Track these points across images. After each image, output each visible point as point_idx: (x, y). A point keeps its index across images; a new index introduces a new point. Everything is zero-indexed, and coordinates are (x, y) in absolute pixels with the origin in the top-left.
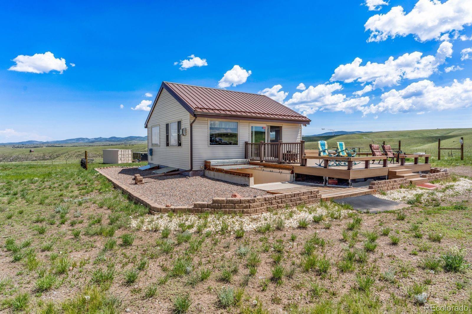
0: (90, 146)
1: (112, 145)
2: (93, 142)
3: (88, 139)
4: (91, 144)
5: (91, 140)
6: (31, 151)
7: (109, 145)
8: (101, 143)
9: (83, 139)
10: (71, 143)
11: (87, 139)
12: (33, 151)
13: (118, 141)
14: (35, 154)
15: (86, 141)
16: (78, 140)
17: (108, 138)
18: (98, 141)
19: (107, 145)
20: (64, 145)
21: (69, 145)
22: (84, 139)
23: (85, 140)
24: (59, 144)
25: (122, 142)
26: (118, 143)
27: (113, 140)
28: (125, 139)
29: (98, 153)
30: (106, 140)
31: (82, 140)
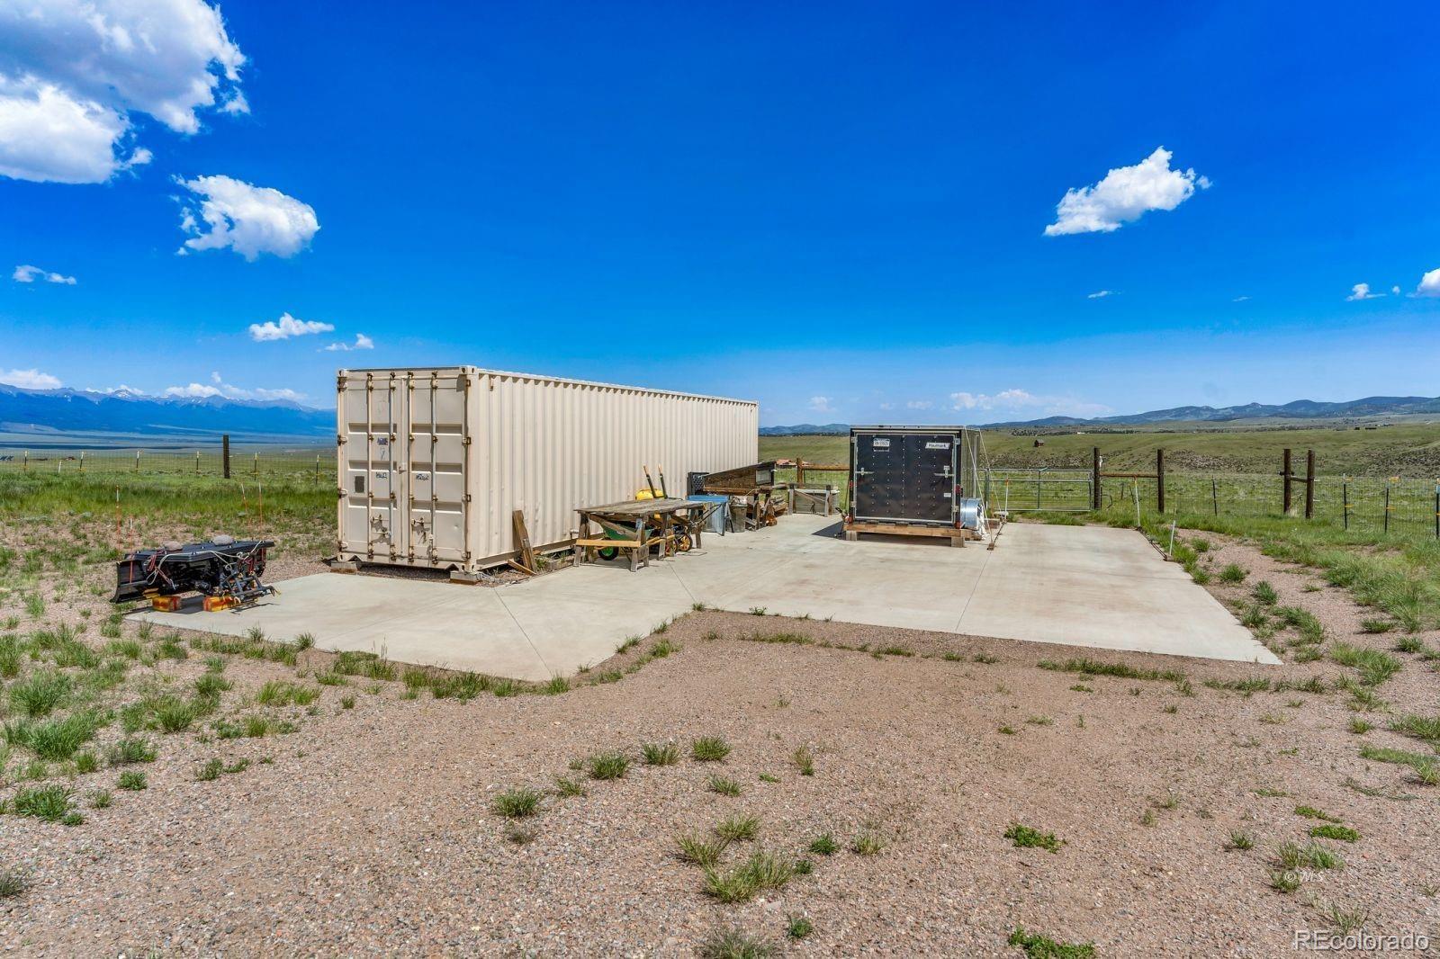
0: (1214, 431)
1: (1291, 429)
2: (1226, 419)
3: (1212, 410)
4: (1218, 426)
5: (1220, 413)
6: (1037, 444)
7: (1283, 429)
8: (1255, 424)
9: (1195, 411)
10: (1157, 423)
11: (1208, 409)
12: (1042, 444)
13: (1318, 416)
14: (1046, 451)
15: (1204, 417)
16: (1180, 412)
17: (1280, 407)
18: (1246, 417)
19: (1273, 430)
20: (1134, 429)
21: (1150, 429)
22: (1198, 409)
23: (1203, 412)
24: (1123, 426)
25: (1333, 420)
26: (1318, 421)
27: (1302, 410)
28: (1350, 409)
29: (1226, 455)
30: (1273, 411)
31: (1192, 413)
